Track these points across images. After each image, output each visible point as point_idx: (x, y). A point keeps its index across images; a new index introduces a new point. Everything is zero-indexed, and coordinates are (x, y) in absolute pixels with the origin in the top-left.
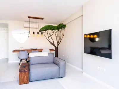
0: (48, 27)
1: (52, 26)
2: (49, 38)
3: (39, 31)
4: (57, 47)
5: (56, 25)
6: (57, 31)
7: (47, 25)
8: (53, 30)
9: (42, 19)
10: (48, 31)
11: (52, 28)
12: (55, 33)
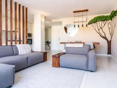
0: (98, 18)
1: (103, 17)
2: (99, 30)
3: (87, 24)
4: (111, 41)
5: (109, 14)
6: (110, 21)
7: (97, 16)
8: (104, 21)
9: (87, 10)
10: (98, 22)
11: (104, 19)
12: (107, 24)
